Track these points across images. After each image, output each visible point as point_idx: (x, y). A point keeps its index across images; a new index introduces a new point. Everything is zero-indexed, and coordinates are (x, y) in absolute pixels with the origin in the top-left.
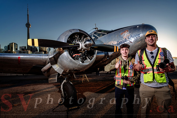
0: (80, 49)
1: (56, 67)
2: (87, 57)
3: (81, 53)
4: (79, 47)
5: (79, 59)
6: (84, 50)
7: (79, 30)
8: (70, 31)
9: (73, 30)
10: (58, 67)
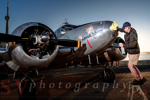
0: (36, 43)
1: (10, 64)
2: (47, 53)
3: (38, 47)
4: (35, 41)
5: (36, 54)
6: (42, 45)
7: (39, 23)
8: (27, 24)
9: (31, 23)
10: (13, 64)
